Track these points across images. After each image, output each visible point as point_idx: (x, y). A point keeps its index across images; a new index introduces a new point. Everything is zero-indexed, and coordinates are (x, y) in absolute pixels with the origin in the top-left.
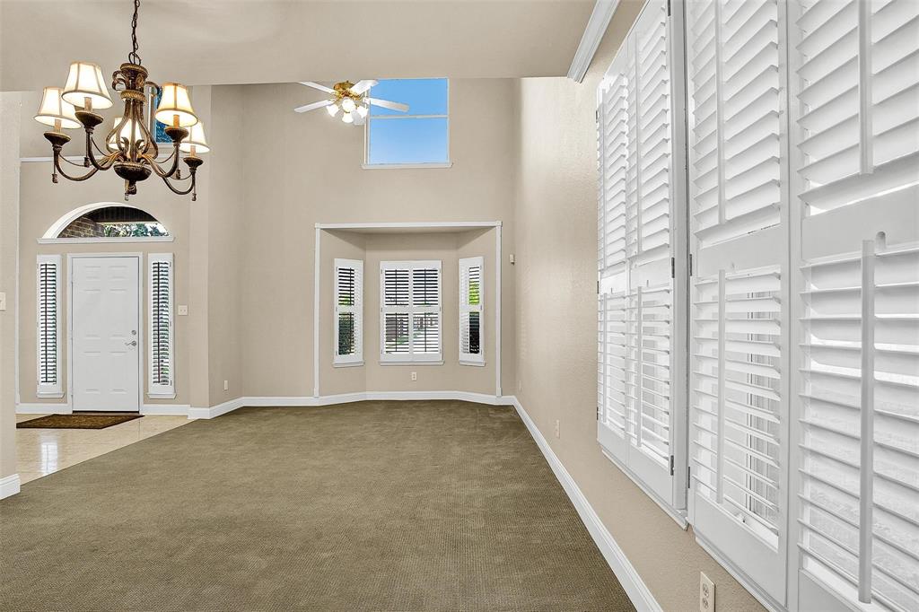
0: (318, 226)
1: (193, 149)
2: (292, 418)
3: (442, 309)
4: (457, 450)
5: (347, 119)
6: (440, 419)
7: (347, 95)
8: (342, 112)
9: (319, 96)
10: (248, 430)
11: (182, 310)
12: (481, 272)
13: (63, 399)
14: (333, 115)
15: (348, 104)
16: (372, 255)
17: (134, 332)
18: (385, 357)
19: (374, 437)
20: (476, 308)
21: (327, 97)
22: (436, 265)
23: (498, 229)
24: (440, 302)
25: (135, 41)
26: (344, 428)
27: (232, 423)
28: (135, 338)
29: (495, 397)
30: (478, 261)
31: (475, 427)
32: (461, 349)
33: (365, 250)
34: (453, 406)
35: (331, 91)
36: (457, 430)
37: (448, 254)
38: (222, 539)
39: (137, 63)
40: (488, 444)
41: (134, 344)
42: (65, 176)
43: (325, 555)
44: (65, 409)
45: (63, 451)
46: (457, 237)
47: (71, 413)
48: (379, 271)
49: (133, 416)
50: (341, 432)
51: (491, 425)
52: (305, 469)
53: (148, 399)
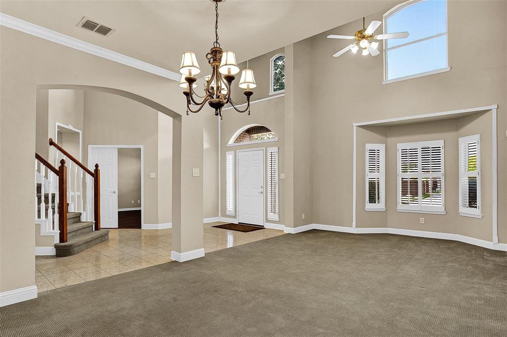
0: (355, 124)
1: (248, 86)
2: (337, 239)
3: (445, 175)
4: (445, 280)
5: (365, 53)
6: (438, 253)
7: (364, 37)
8: (361, 49)
9: (347, 43)
10: (310, 243)
11: (283, 176)
12: (478, 147)
13: (235, 217)
14: (355, 53)
15: (364, 43)
16: (391, 140)
17: (262, 187)
18: (401, 207)
19: (383, 258)
20: (473, 174)
21: (351, 42)
22: (440, 143)
23: (494, 112)
24: (442, 170)
25: (217, 35)
26: (366, 249)
27: (304, 238)
28: (262, 190)
29: (492, 243)
30: (475, 139)
31: (467, 265)
32: (460, 204)
33: (386, 136)
34: (452, 245)
35: (353, 38)
36: (450, 264)
37: (450, 135)
38: (269, 302)
39: (218, 46)
40: (476, 280)
41: (262, 193)
42: (191, 111)
43: (321, 330)
44: (236, 222)
45: (235, 241)
46: (457, 122)
47: (238, 223)
48: (396, 150)
49: (260, 228)
50: (362, 251)
51: (483, 265)
52: (331, 271)
53: (267, 221)
